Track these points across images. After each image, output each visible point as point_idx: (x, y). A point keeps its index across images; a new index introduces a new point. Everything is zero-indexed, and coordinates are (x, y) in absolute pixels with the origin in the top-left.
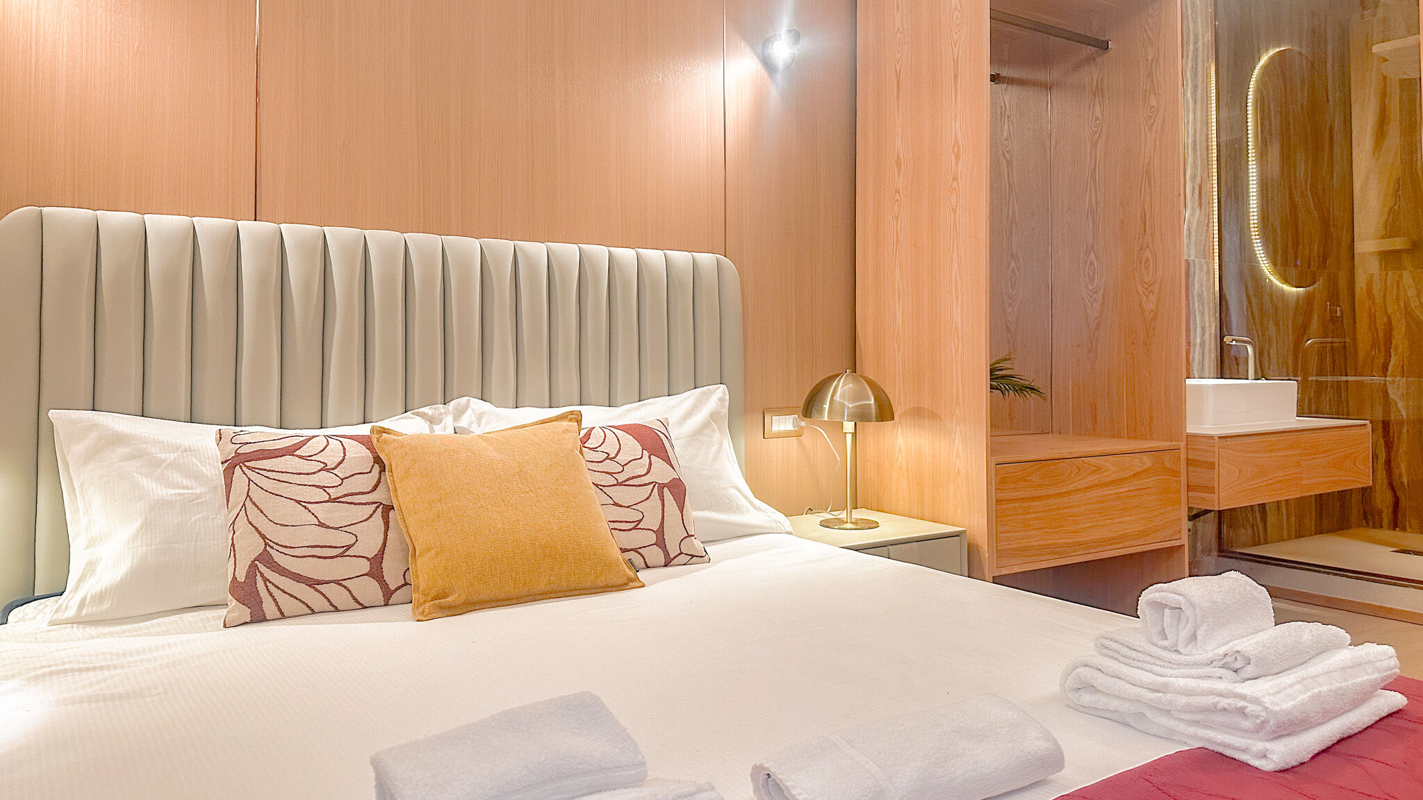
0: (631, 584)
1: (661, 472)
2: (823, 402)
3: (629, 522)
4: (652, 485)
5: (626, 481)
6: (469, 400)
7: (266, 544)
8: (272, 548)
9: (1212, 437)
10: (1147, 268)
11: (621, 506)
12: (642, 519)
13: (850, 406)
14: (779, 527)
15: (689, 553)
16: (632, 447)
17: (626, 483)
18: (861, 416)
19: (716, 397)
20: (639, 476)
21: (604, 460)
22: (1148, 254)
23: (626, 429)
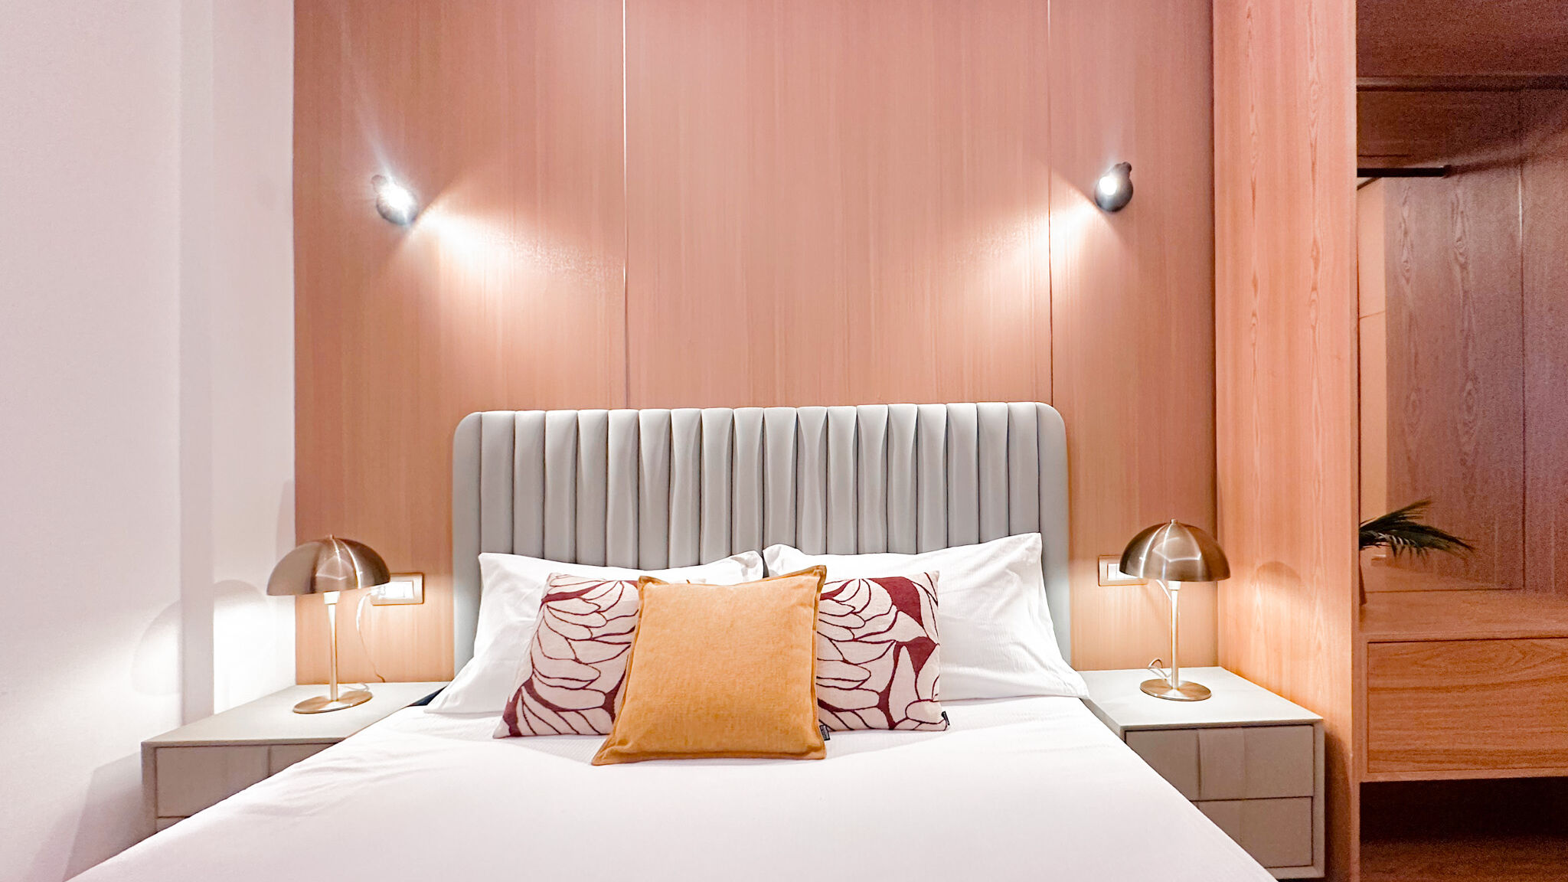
1: (905, 630)
2: (1141, 554)
3: (853, 681)
4: (889, 643)
5: (862, 637)
6: (780, 548)
7: (533, 672)
8: (536, 676)
11: (850, 663)
12: (866, 680)
14: (1068, 690)
15: (917, 719)
16: (883, 599)
17: (862, 639)
18: (1191, 575)
20: (879, 633)
21: (848, 614)
23: (884, 582)
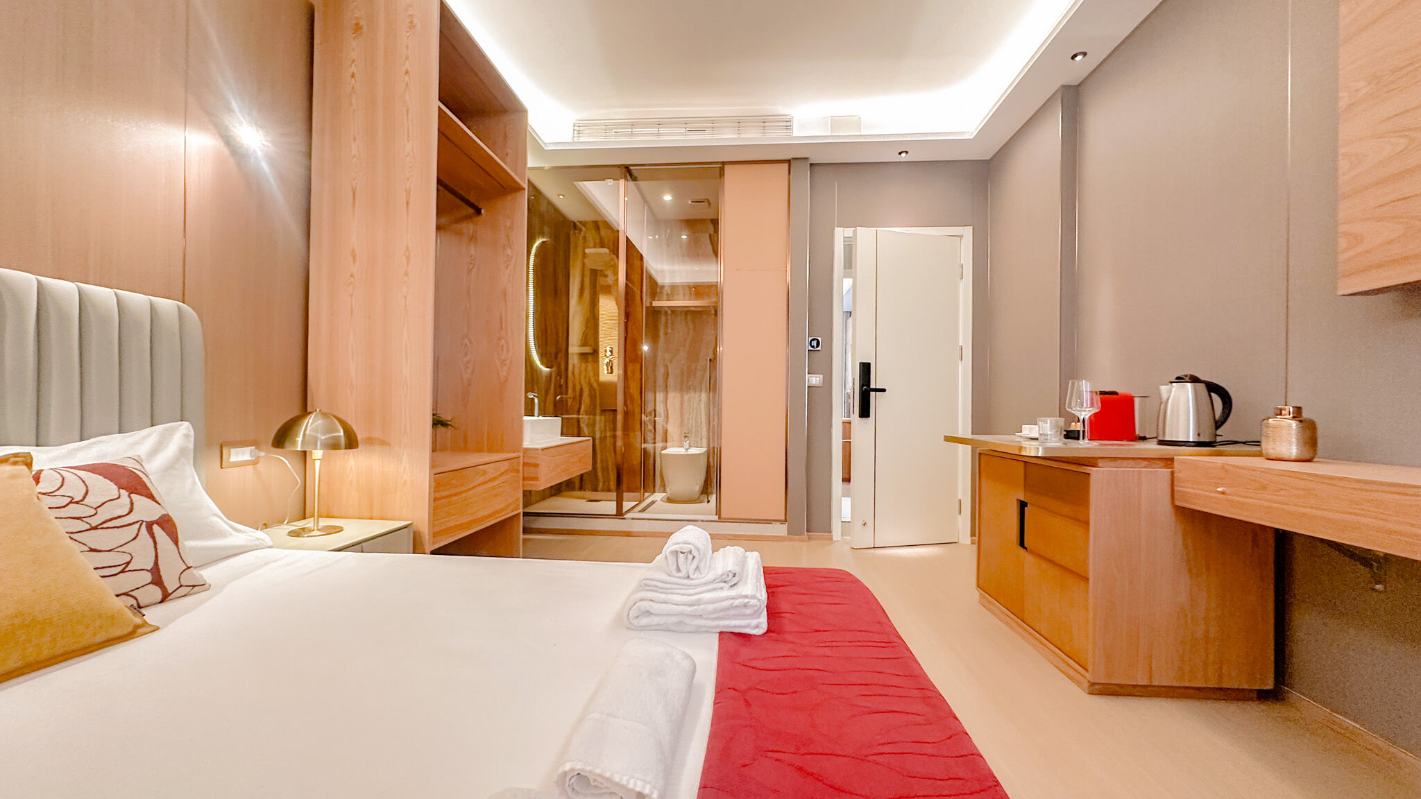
0: (140, 631)
1: (145, 510)
2: (297, 435)
3: (115, 566)
4: (138, 525)
5: (101, 524)
9: (537, 449)
10: (502, 350)
11: (99, 551)
12: (130, 561)
13: (323, 438)
14: (260, 542)
15: (190, 585)
16: (103, 488)
17: (102, 526)
18: (333, 446)
19: (182, 434)
20: (120, 517)
21: (68, 505)
22: (503, 342)
23: (94, 469)
